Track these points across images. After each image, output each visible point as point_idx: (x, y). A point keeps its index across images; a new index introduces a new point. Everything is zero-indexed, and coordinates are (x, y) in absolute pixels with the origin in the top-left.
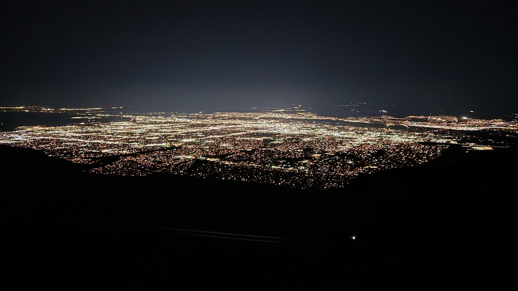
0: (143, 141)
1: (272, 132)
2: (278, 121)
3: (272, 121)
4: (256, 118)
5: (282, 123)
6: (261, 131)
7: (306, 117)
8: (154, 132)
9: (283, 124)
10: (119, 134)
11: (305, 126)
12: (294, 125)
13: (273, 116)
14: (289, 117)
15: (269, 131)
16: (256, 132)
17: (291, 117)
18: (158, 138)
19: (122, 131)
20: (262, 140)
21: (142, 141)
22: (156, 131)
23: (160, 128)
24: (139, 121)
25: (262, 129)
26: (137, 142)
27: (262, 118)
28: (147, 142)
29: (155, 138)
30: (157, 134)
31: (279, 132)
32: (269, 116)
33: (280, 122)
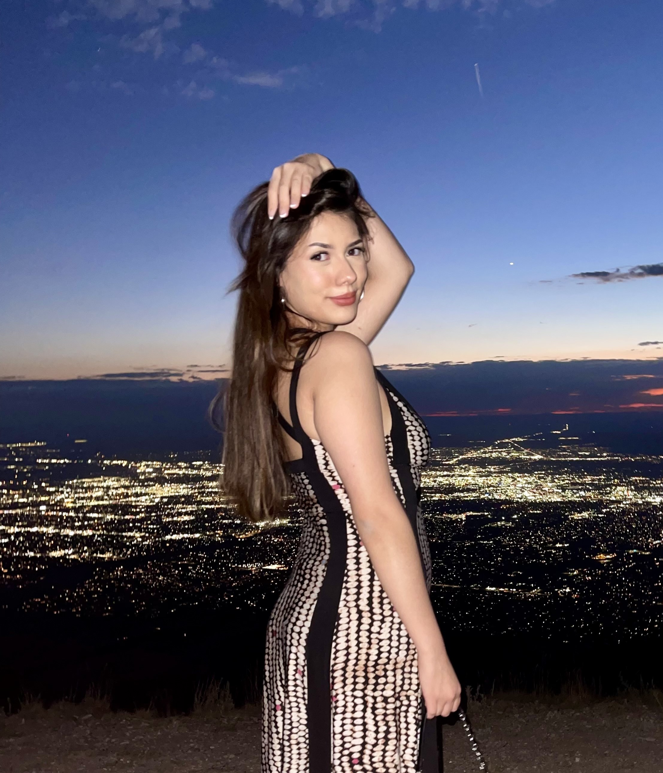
0: (155, 527)
1: (490, 497)
2: (508, 469)
3: (492, 470)
4: (451, 462)
5: (517, 474)
6: (462, 495)
7: (582, 456)
8: (183, 503)
9: (519, 475)
10: (93, 509)
11: (578, 481)
12: (549, 478)
13: (494, 455)
14: (537, 457)
15: (482, 497)
16: (447, 498)
17: (540, 457)
18: (192, 518)
19: (101, 503)
20: (464, 519)
21: (152, 526)
22: (188, 500)
23: (199, 493)
24: (144, 473)
25: (462, 491)
26: (140, 530)
27: (464, 461)
28: (166, 529)
29: (186, 518)
30: (190, 508)
31: (507, 498)
32: (483, 456)
33: (512, 472)
